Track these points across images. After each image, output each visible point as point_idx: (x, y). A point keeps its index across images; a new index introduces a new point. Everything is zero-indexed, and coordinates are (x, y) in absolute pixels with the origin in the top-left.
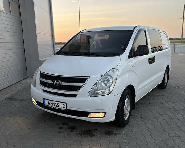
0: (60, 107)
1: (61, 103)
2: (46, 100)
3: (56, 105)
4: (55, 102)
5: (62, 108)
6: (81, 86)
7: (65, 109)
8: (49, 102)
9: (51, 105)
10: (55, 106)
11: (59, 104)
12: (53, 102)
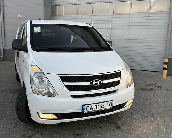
0: (106, 108)
1: (107, 102)
3: (102, 107)
4: (100, 104)
5: (109, 107)
6: (120, 80)
7: (112, 106)
8: (91, 106)
9: (94, 110)
10: (100, 108)
11: (105, 104)
12: (97, 105)
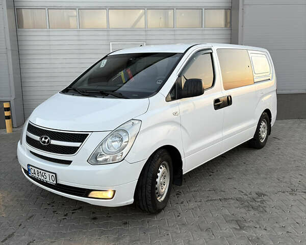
0: (48, 180)
1: (49, 173)
2: (31, 167)
3: (43, 176)
4: (42, 171)
5: (51, 181)
7: (54, 182)
8: (34, 170)
9: (37, 176)
12: (39, 171)
